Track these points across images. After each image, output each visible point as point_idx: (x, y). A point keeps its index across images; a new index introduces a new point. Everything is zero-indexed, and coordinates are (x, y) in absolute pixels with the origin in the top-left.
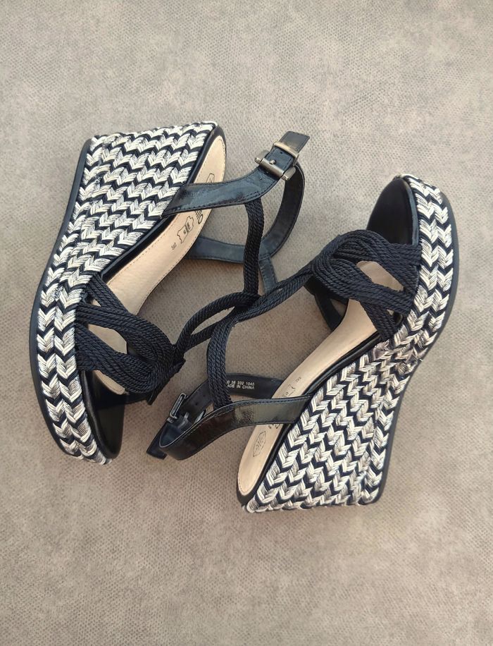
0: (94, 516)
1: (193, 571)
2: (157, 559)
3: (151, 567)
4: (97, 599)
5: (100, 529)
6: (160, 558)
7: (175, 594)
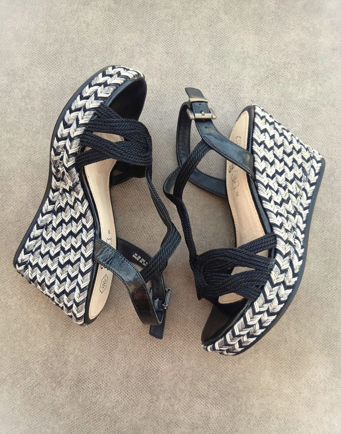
0: (84, 364)
1: (150, 404)
2: (126, 395)
3: (123, 401)
4: (86, 421)
5: (88, 373)
6: (129, 394)
7: (138, 420)
